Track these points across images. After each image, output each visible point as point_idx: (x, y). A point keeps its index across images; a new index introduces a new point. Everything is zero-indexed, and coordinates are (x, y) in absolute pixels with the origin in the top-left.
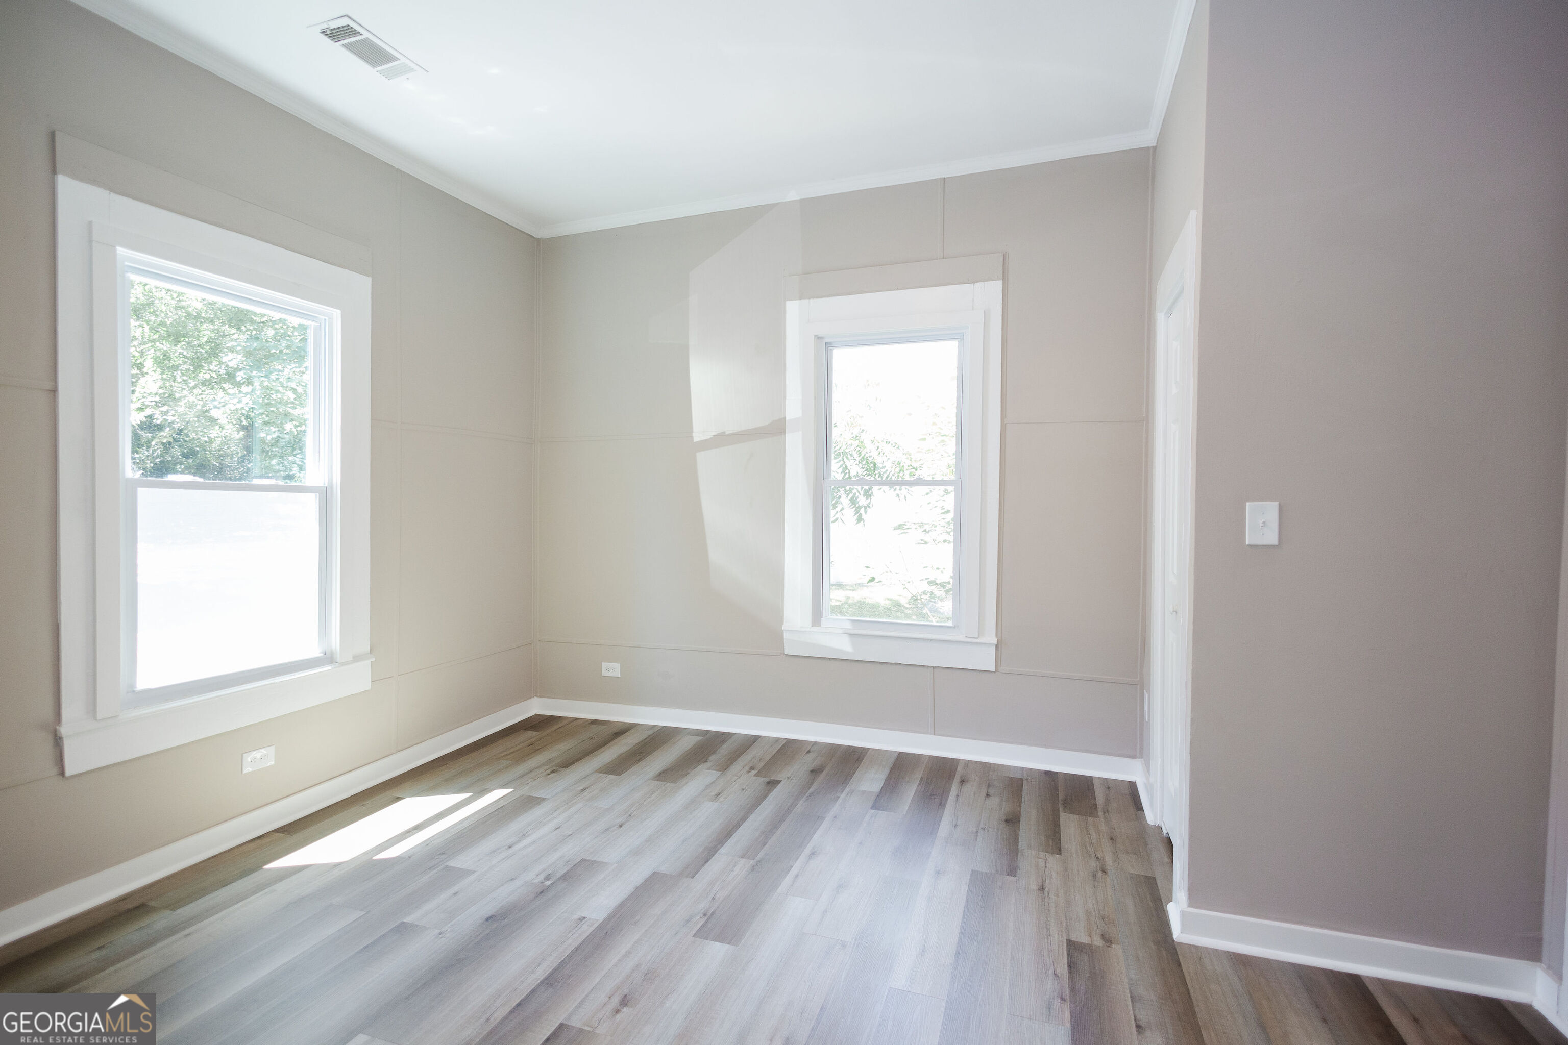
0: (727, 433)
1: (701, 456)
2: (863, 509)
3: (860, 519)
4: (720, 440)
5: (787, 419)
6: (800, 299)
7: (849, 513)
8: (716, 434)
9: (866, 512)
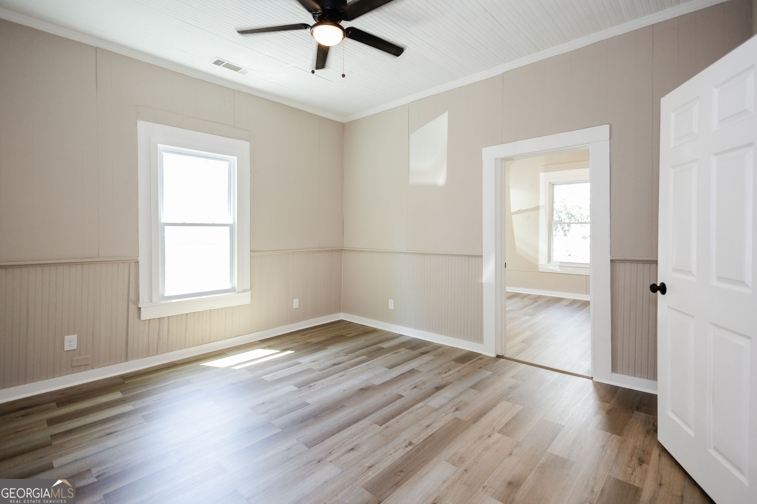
0: (522, 210)
1: (513, 216)
2: (567, 231)
3: (565, 235)
4: (519, 212)
5: (540, 205)
6: (544, 172)
7: (562, 232)
8: (518, 210)
9: (568, 232)
